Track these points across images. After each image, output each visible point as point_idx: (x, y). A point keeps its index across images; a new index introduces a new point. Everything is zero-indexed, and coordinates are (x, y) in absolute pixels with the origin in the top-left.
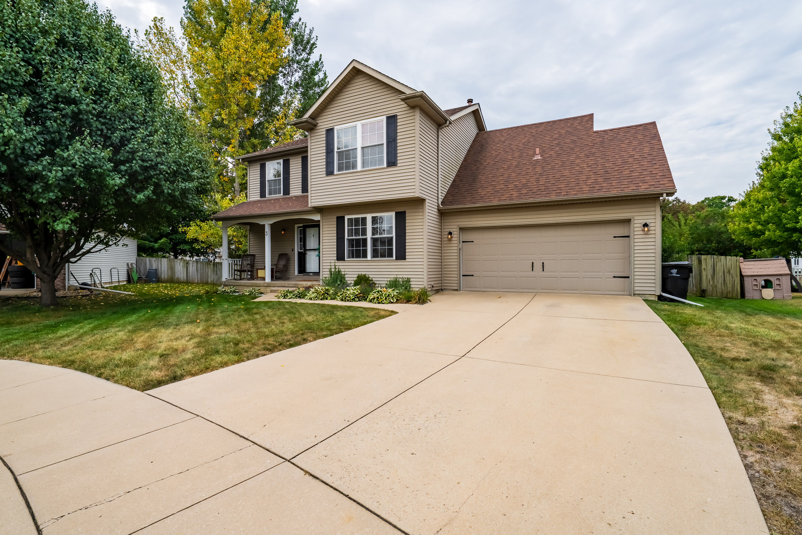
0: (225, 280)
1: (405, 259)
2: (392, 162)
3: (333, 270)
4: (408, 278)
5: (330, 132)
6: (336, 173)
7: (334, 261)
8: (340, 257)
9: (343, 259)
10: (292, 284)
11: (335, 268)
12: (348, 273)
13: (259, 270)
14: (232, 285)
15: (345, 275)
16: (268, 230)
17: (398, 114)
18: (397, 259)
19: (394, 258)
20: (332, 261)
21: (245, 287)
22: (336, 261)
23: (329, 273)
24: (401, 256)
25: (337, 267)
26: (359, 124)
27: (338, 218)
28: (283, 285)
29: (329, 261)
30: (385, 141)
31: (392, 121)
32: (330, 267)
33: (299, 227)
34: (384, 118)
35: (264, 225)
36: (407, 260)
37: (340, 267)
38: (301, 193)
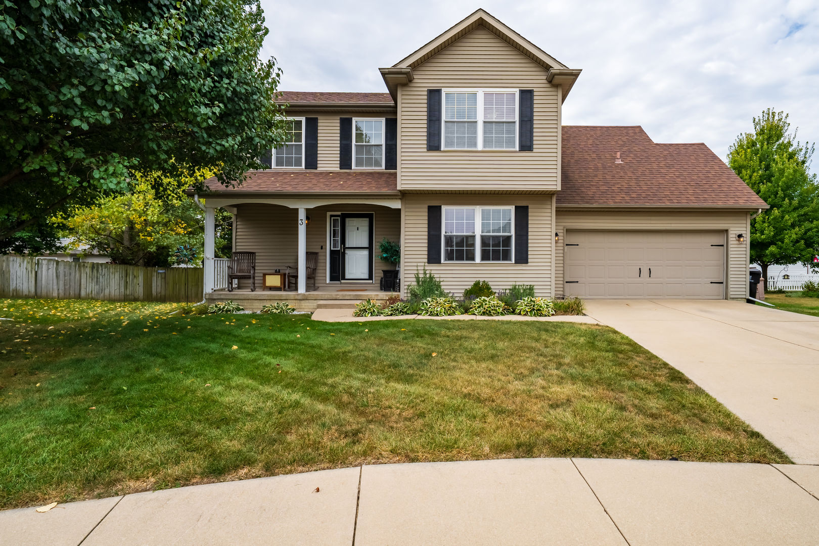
0: (211, 291)
1: (527, 262)
2: (526, 145)
3: (421, 276)
4: (530, 285)
5: (434, 96)
6: (443, 148)
7: (423, 264)
8: (433, 257)
9: (439, 262)
10: (350, 295)
11: (425, 274)
12: (445, 280)
13: (267, 276)
14: (229, 299)
15: (440, 282)
16: (302, 215)
17: (535, 89)
18: (516, 262)
19: (513, 262)
20: (419, 264)
21: (256, 301)
22: (426, 264)
23: (415, 280)
24: (522, 258)
25: (427, 272)
26: (480, 93)
27: (430, 208)
28: (334, 297)
29: (415, 264)
30: (517, 119)
31: (527, 96)
32: (416, 272)
33: (332, 216)
34: (517, 92)
35: (297, 210)
36: (529, 264)
37: (432, 272)
38: (338, 169)
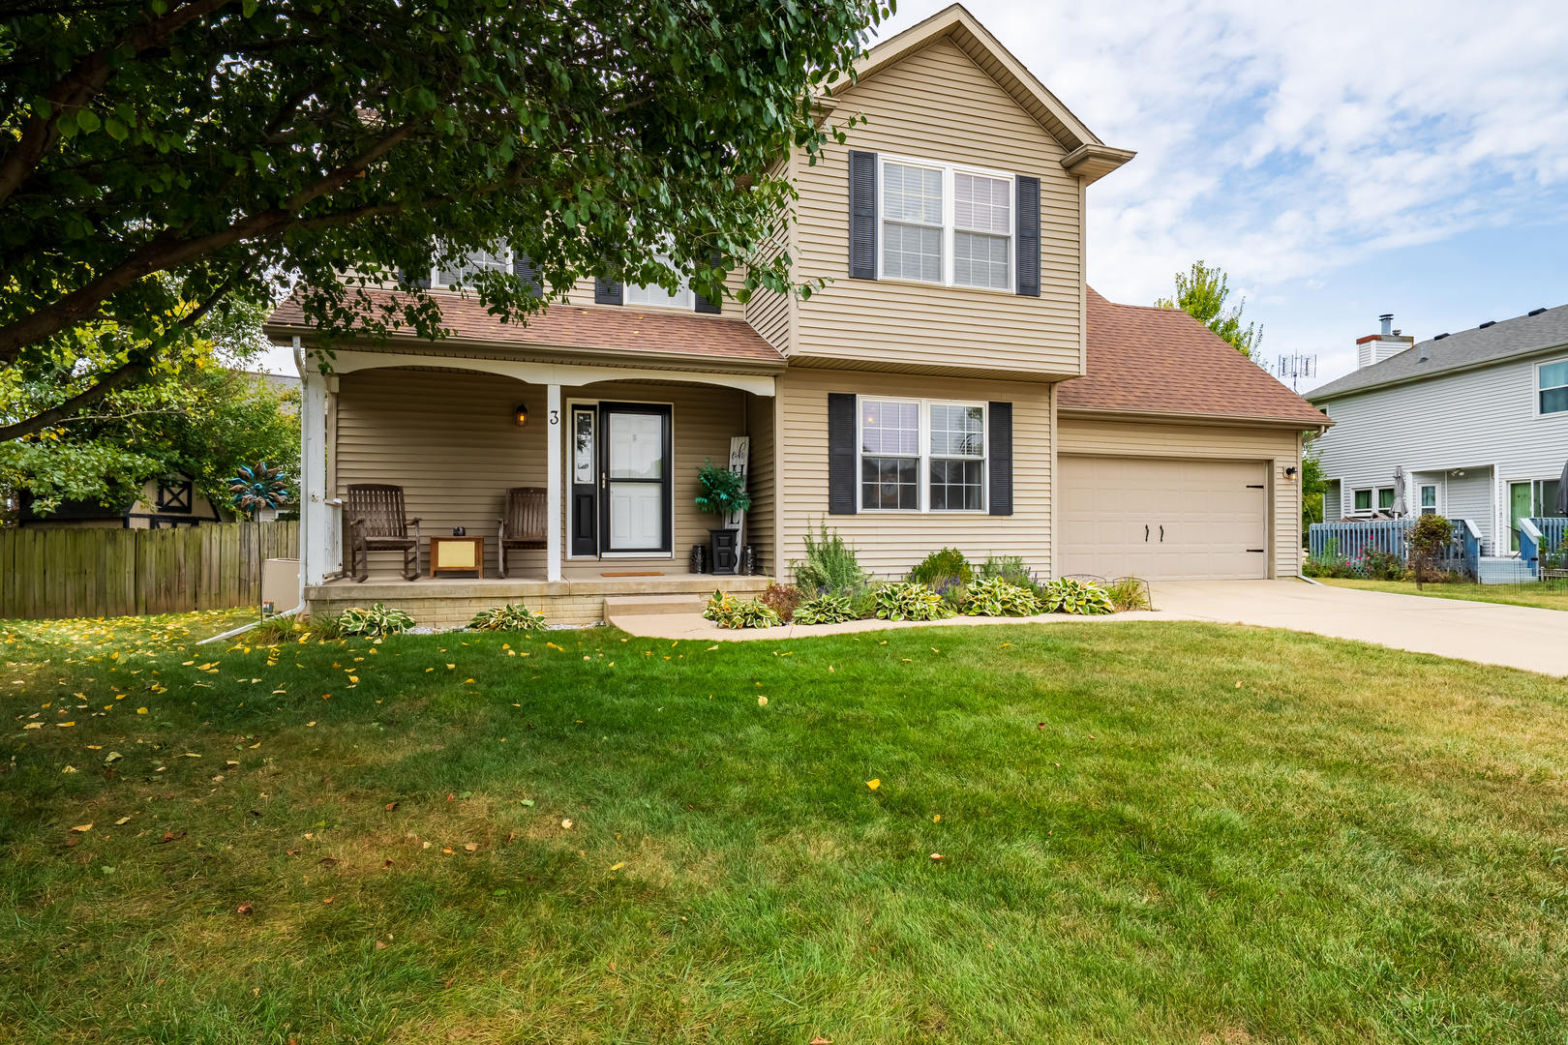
0: (321, 582)
1: (1010, 512)
2: (1029, 287)
3: (817, 540)
4: (1016, 557)
5: (862, 164)
6: (880, 275)
7: (820, 515)
8: (841, 503)
9: (854, 512)
10: (669, 584)
11: (825, 535)
12: (864, 547)
13: (441, 544)
14: (373, 600)
15: (854, 552)
17: (1043, 179)
18: (992, 513)
19: (988, 512)
20: (813, 515)
21: (444, 603)
22: (827, 516)
23: (805, 548)
24: (1002, 506)
25: (829, 532)
26: (949, 171)
27: (833, 398)
28: (634, 589)
29: (805, 515)
30: (1012, 232)
31: (1028, 188)
32: (806, 532)
33: (575, 407)
34: (1011, 177)
36: (1014, 516)
37: (839, 532)
